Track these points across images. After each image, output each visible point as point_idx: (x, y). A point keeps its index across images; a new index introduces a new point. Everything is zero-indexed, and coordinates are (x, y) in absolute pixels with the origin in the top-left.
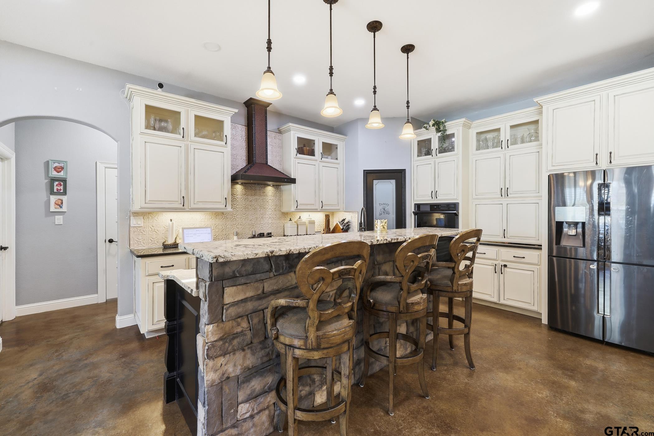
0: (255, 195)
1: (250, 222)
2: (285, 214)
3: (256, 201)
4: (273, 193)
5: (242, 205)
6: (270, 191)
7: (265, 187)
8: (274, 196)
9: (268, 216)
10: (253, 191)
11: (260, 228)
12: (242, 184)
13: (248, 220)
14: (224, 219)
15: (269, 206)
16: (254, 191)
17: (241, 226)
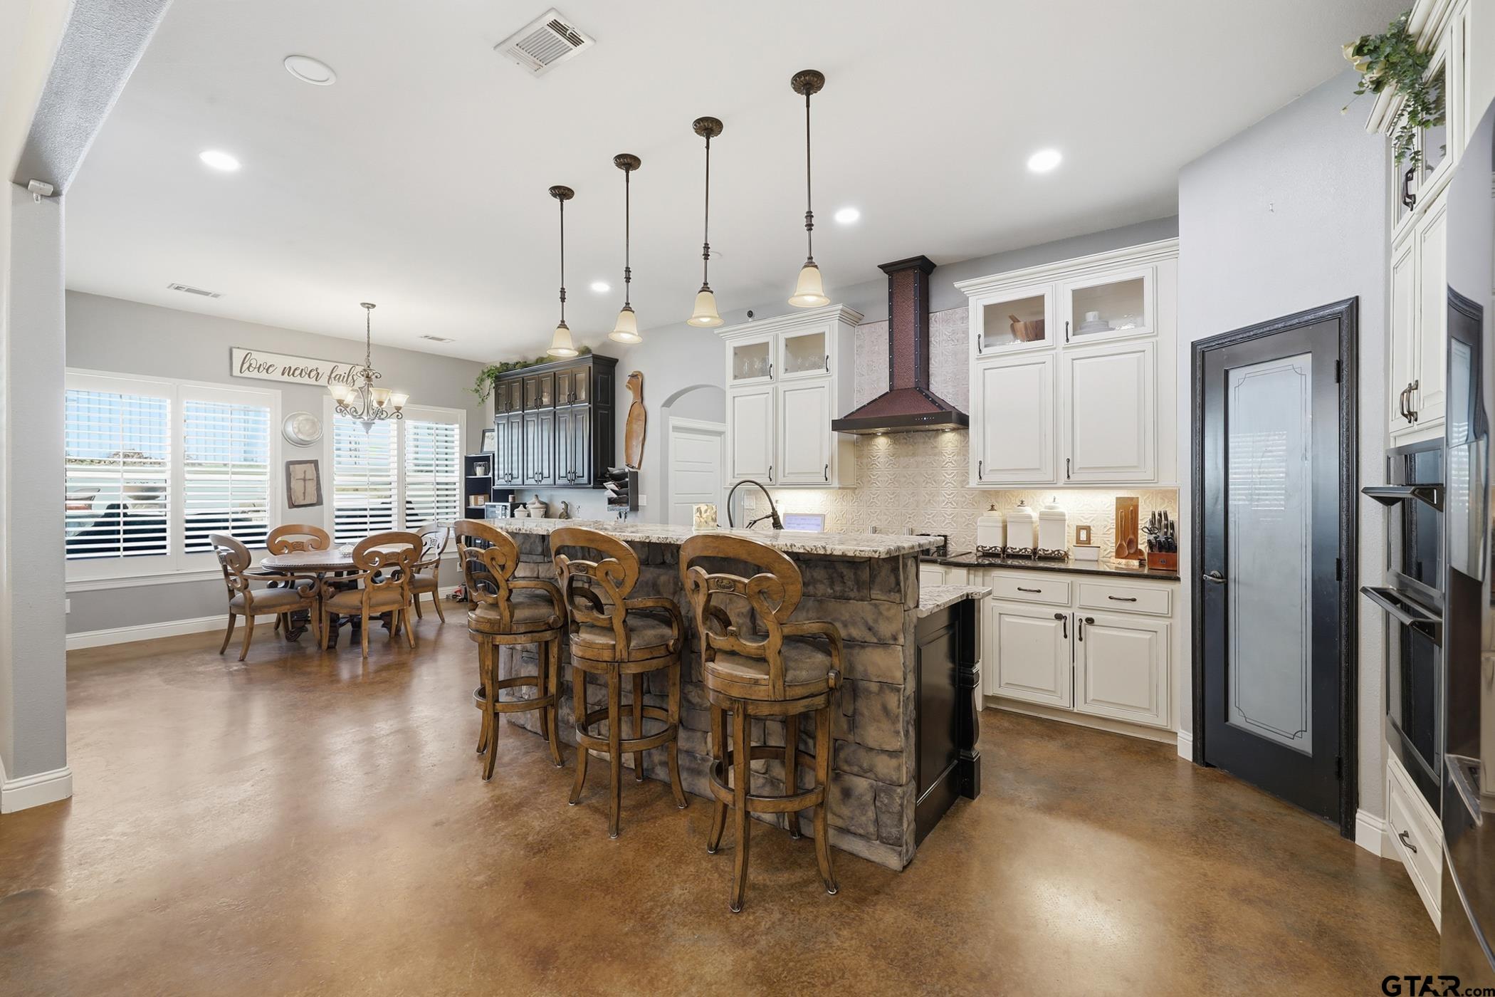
0: (913, 454)
1: (903, 511)
2: (990, 495)
3: (917, 467)
4: (957, 446)
5: (887, 476)
6: (950, 444)
7: (936, 436)
8: (958, 454)
9: (944, 498)
10: (911, 447)
11: (926, 524)
12: (884, 434)
13: (899, 505)
14: (856, 503)
15: (948, 476)
16: (913, 446)
17: (886, 517)
